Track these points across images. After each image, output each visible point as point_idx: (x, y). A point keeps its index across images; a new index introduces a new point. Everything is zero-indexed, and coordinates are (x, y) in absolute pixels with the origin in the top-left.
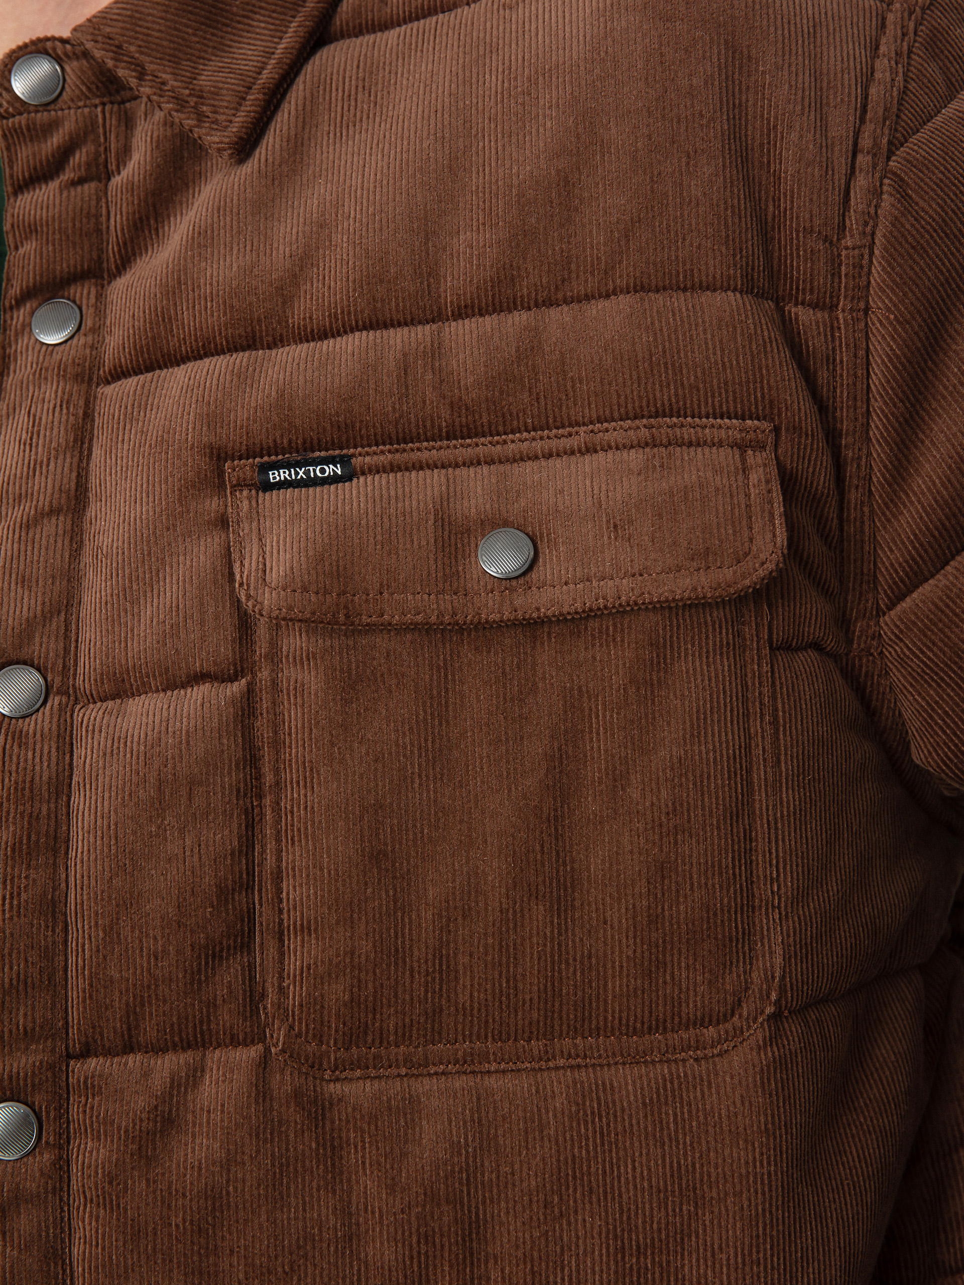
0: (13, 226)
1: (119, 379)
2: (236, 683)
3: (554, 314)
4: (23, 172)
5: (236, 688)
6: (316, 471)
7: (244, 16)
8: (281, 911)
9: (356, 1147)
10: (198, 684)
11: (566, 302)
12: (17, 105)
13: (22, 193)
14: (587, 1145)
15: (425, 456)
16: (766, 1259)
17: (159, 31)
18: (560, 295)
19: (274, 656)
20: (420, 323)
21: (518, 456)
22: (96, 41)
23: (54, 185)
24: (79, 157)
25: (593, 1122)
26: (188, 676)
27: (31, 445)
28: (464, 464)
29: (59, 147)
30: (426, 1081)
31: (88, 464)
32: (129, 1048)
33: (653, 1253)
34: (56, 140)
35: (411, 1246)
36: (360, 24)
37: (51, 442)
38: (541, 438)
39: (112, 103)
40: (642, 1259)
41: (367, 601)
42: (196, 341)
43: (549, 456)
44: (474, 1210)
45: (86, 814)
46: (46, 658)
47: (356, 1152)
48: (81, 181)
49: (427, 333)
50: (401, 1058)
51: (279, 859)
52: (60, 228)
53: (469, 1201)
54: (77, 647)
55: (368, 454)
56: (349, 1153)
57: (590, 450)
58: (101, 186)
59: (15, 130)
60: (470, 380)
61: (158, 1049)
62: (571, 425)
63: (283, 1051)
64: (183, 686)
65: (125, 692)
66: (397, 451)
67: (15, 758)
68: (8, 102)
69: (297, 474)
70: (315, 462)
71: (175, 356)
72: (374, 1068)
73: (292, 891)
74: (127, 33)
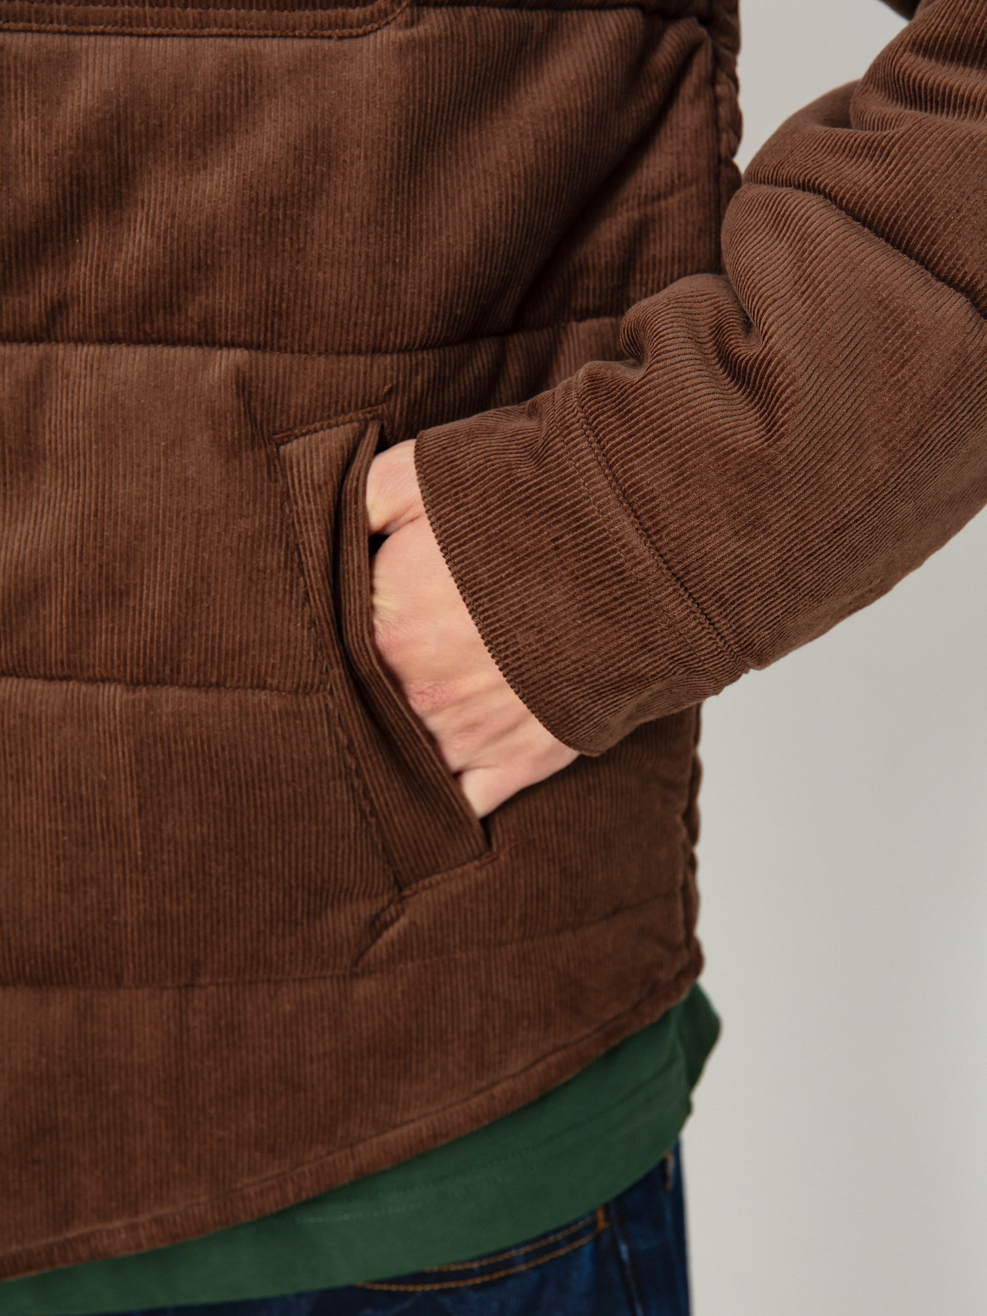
9: (16, 94)
14: (232, 104)
16: (389, 222)
25: (239, 83)
30: (85, 38)
33: (285, 205)
35: (64, 186)
40: (274, 211)
44: (123, 157)
47: (16, 98)
50: (62, 15)
53: (119, 148)
56: (9, 99)
72: (37, 22)
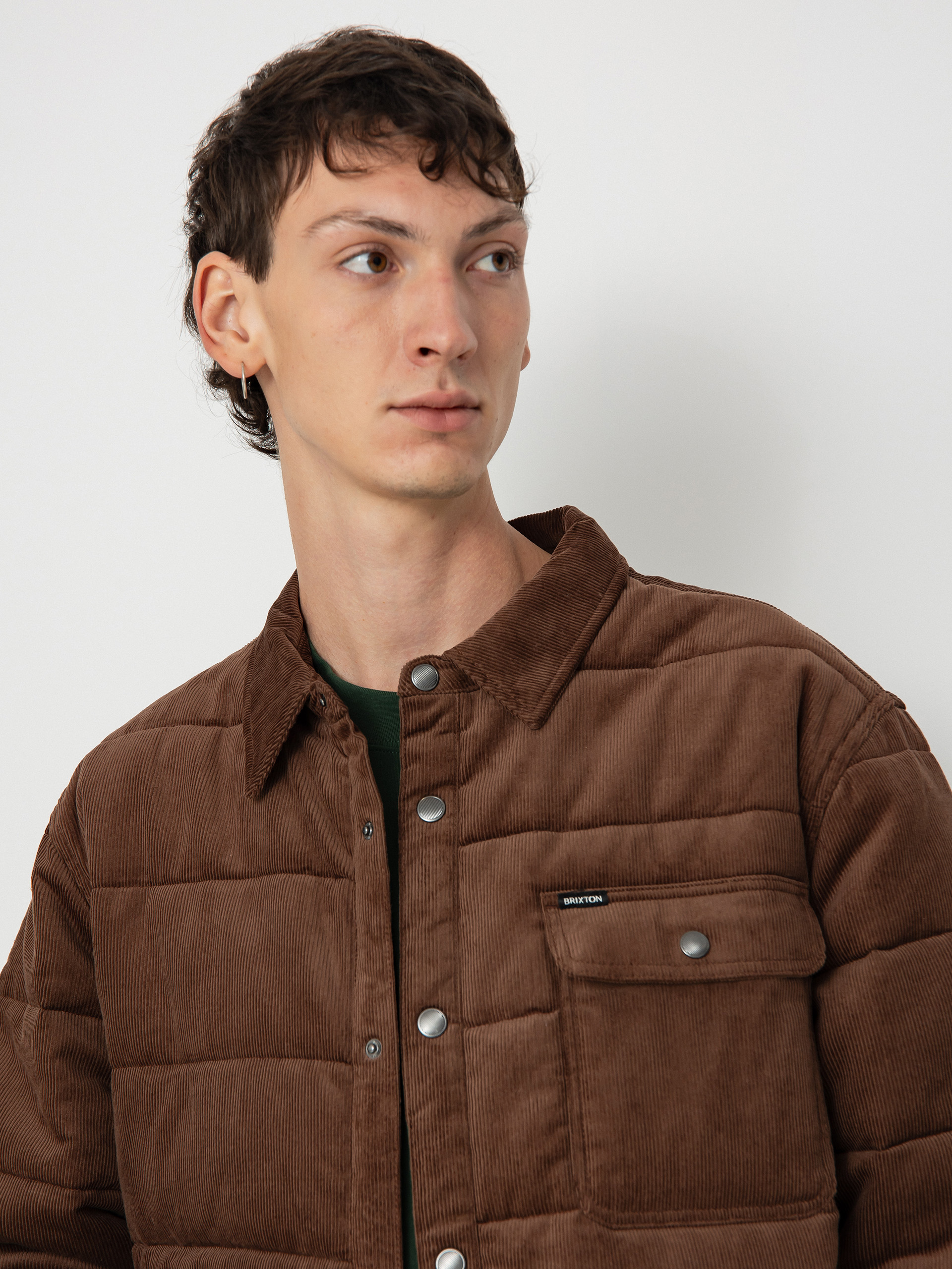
0: (405, 755)
1: (470, 843)
2: (551, 1014)
3: (712, 821)
4: (412, 725)
5: (552, 1016)
6: (589, 899)
7: (538, 653)
8: (583, 1137)
10: (530, 1014)
11: (718, 815)
12: (413, 690)
13: (409, 737)
15: (645, 892)
17: (494, 658)
18: (716, 812)
19: (571, 999)
20: (641, 823)
21: (695, 893)
22: (461, 660)
23: (429, 734)
24: (444, 719)
26: (525, 1010)
27: (425, 883)
28: (667, 898)
29: (434, 714)
31: (458, 892)
32: (508, 1216)
34: (433, 709)
36: (602, 664)
37: (436, 881)
38: (707, 884)
39: (464, 692)
41: (625, 968)
42: (517, 823)
43: (712, 893)
45: (476, 1088)
46: (445, 1004)
48: (445, 732)
49: (646, 828)
51: (581, 1108)
52: (434, 757)
54: (461, 996)
55: (615, 891)
57: (733, 890)
58: (456, 735)
59: (411, 704)
60: (670, 853)
61: (523, 1215)
62: (723, 877)
63: (590, 1212)
64: (522, 1015)
65: (491, 1020)
66: (631, 889)
67: (434, 1061)
68: (409, 689)
69: (579, 900)
70: (589, 894)
71: (504, 831)
73: (590, 1125)
74: (478, 657)
